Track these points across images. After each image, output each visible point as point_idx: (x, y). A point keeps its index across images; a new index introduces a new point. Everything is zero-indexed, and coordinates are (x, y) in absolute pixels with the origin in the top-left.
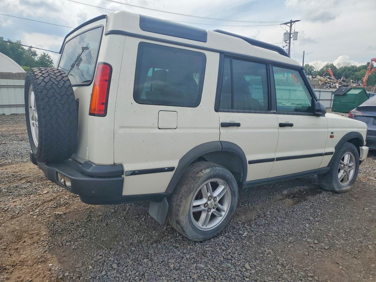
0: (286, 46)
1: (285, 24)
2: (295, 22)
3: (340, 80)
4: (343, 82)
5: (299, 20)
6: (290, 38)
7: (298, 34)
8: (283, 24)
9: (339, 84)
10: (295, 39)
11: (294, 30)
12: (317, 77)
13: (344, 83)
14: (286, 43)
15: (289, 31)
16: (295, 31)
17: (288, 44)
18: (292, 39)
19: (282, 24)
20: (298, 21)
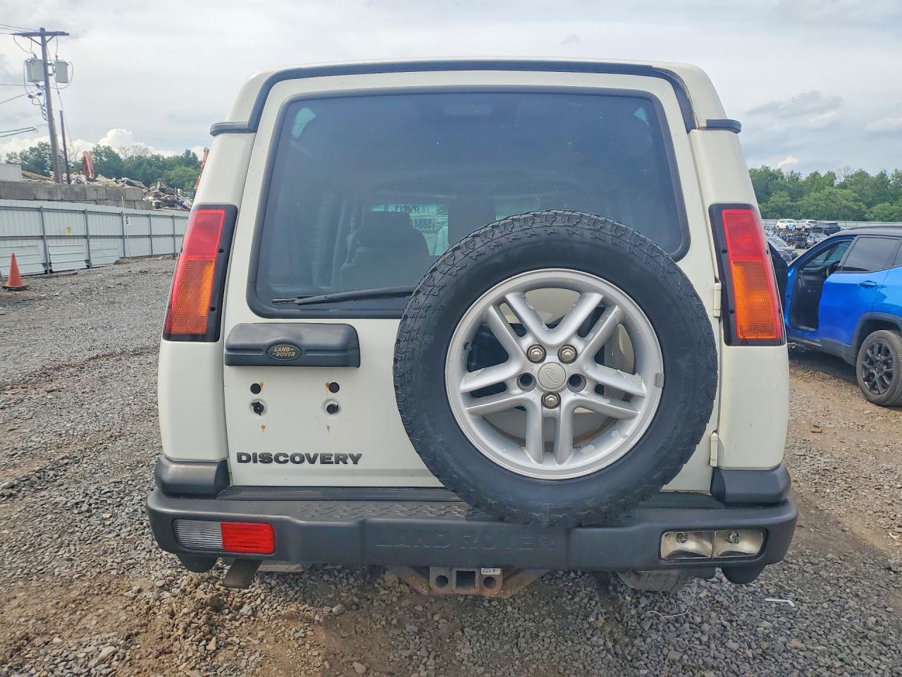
0: (39, 94)
1: (24, 35)
2: (54, 34)
3: (153, 189)
4: (162, 194)
5: (66, 32)
6: (46, 75)
7: (69, 68)
8: (20, 34)
9: (155, 197)
10: (63, 79)
11: (57, 56)
12: (97, 179)
13: (164, 196)
14: (38, 86)
15: (40, 57)
16: (59, 59)
17: (44, 91)
18: (52, 80)
19: (15, 34)
20: (63, 34)
